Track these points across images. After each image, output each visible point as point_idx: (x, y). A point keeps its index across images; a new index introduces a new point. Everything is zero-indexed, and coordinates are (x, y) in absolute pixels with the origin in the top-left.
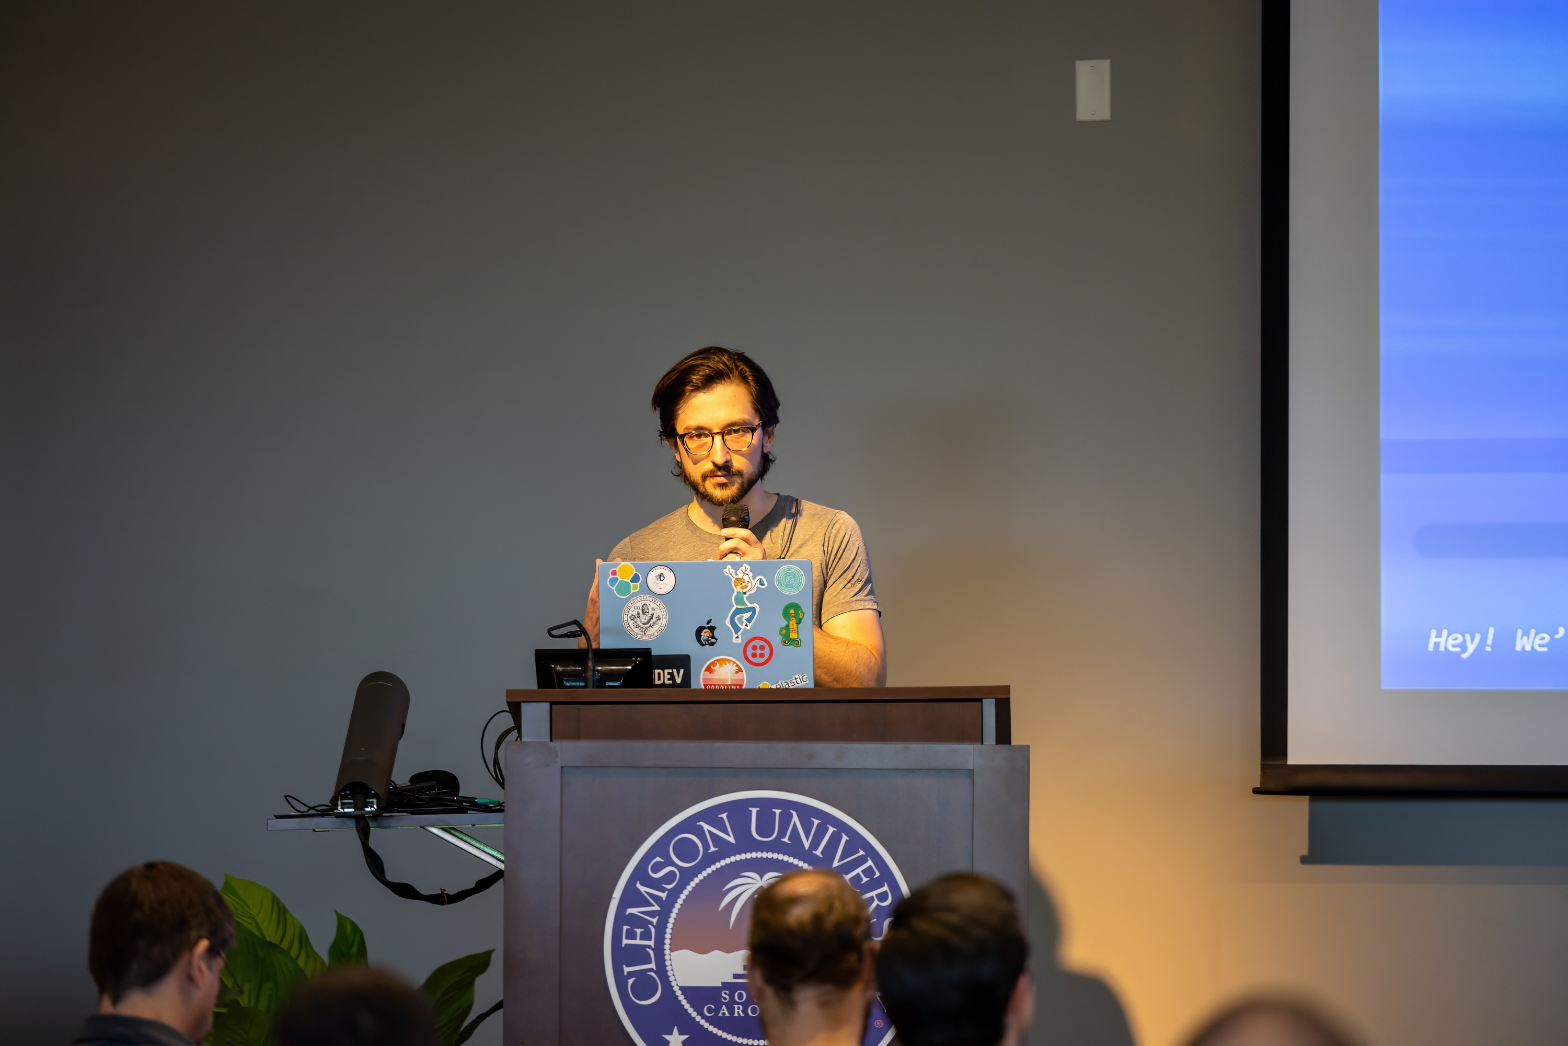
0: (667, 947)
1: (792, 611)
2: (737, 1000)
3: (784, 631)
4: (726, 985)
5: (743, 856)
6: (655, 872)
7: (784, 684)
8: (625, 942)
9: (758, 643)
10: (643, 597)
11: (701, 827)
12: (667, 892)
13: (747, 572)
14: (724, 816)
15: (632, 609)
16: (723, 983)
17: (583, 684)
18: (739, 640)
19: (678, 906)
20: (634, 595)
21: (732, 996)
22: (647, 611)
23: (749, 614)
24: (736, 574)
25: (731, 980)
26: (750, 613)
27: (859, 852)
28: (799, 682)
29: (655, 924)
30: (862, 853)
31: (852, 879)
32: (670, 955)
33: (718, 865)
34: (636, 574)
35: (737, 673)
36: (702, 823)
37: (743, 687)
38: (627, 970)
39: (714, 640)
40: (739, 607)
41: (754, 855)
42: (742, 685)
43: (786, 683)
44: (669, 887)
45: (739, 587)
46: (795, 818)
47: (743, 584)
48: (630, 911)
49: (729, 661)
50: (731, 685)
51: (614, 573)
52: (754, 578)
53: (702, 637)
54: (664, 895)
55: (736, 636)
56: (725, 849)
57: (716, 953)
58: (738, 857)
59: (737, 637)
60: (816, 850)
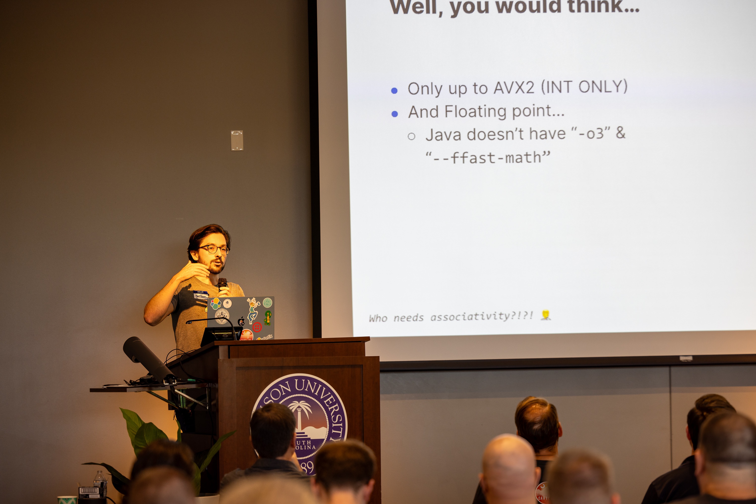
1: (268, 313)
3: (265, 320)
5: (293, 396)
6: (266, 402)
7: (265, 338)
9: (257, 324)
10: (221, 310)
11: (280, 386)
13: (254, 300)
14: (287, 382)
15: (218, 313)
17: (232, 339)
18: (251, 324)
20: (219, 309)
22: (223, 314)
23: (254, 315)
24: (251, 301)
26: (255, 314)
28: (269, 337)
30: (329, 393)
31: (326, 402)
33: (286, 399)
34: (219, 302)
35: (250, 335)
37: (252, 340)
39: (243, 324)
40: (252, 312)
41: (297, 395)
42: (252, 339)
45: (252, 306)
46: (309, 383)
47: (253, 305)
49: (248, 331)
50: (249, 339)
51: (213, 301)
52: (256, 302)
53: (240, 323)
56: (288, 394)
58: (292, 396)
59: (251, 323)
60: (315, 393)
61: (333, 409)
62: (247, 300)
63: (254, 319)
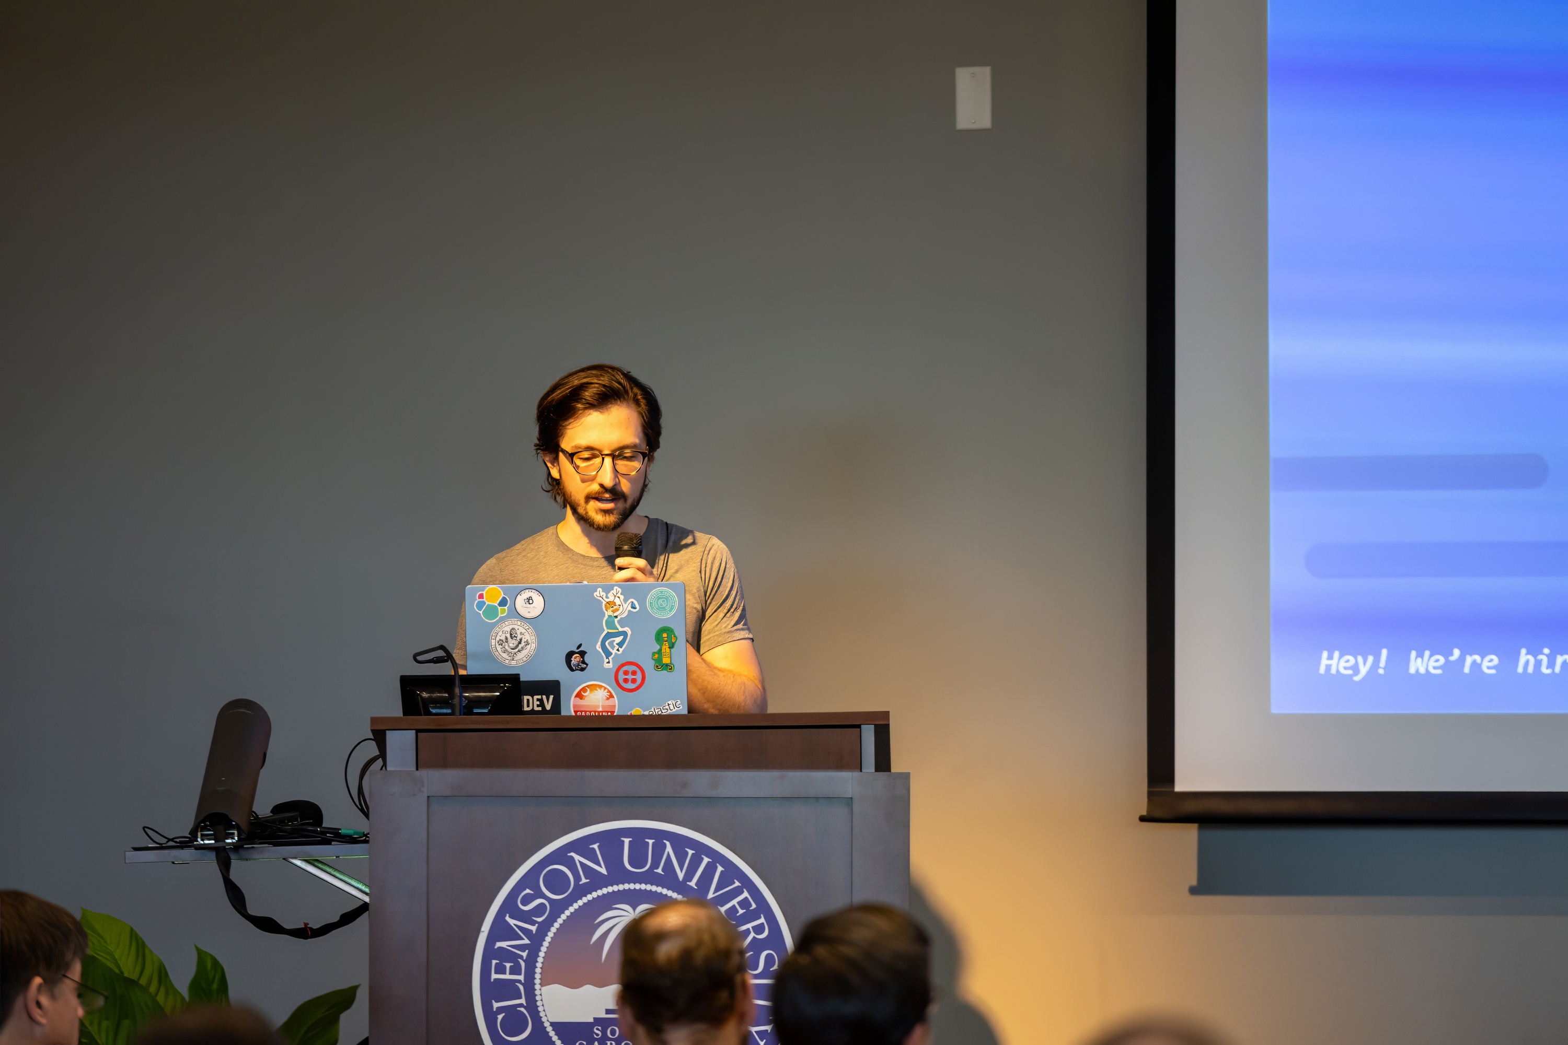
0: (537, 981)
1: (665, 635)
2: (611, 1037)
3: (656, 656)
4: (598, 1021)
5: (616, 888)
6: (524, 904)
7: (656, 711)
8: (494, 976)
9: (630, 668)
10: (511, 622)
11: (572, 857)
12: (537, 925)
13: (617, 595)
14: (596, 846)
15: (500, 633)
16: (595, 1019)
17: (449, 711)
18: (611, 665)
19: (548, 939)
20: (502, 619)
21: (604, 1032)
22: (516, 635)
23: (618, 640)
24: (607, 597)
25: (604, 1016)
26: (621, 638)
27: (734, 883)
28: (672, 708)
29: (525, 958)
30: (737, 884)
31: (726, 911)
32: (540, 989)
33: (590, 897)
34: (504, 598)
35: (608, 699)
36: (572, 854)
37: (615, 714)
38: (496, 1005)
39: (584, 666)
40: (610, 631)
41: (627, 886)
42: (614, 712)
43: (659, 710)
44: (540, 920)
45: (610, 611)
46: (669, 849)
48: (499, 944)
49: (600, 687)
50: (602, 712)
51: (481, 596)
52: (625, 601)
53: (572, 662)
54: (533, 928)
55: (607, 660)
56: (597, 881)
57: (588, 988)
58: (610, 889)
59: (609, 662)
60: (690, 881)
61: (747, 932)
62: (595, 594)
63: (620, 653)
